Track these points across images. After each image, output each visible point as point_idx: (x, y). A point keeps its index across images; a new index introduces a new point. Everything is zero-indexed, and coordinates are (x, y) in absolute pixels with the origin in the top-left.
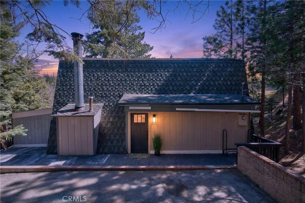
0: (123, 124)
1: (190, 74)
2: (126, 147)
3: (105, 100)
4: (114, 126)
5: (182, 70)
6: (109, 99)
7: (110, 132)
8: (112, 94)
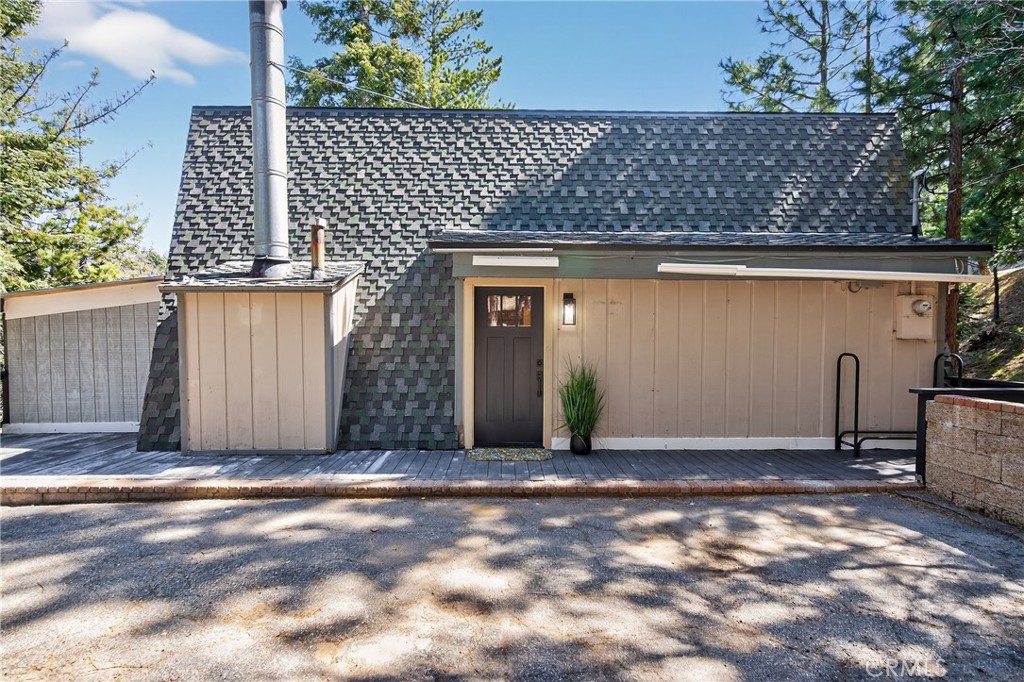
0: (442, 337)
1: (692, 161)
2: (457, 422)
3: (372, 250)
4: (406, 343)
5: (663, 146)
6: (386, 244)
7: (390, 367)
8: (396, 226)
